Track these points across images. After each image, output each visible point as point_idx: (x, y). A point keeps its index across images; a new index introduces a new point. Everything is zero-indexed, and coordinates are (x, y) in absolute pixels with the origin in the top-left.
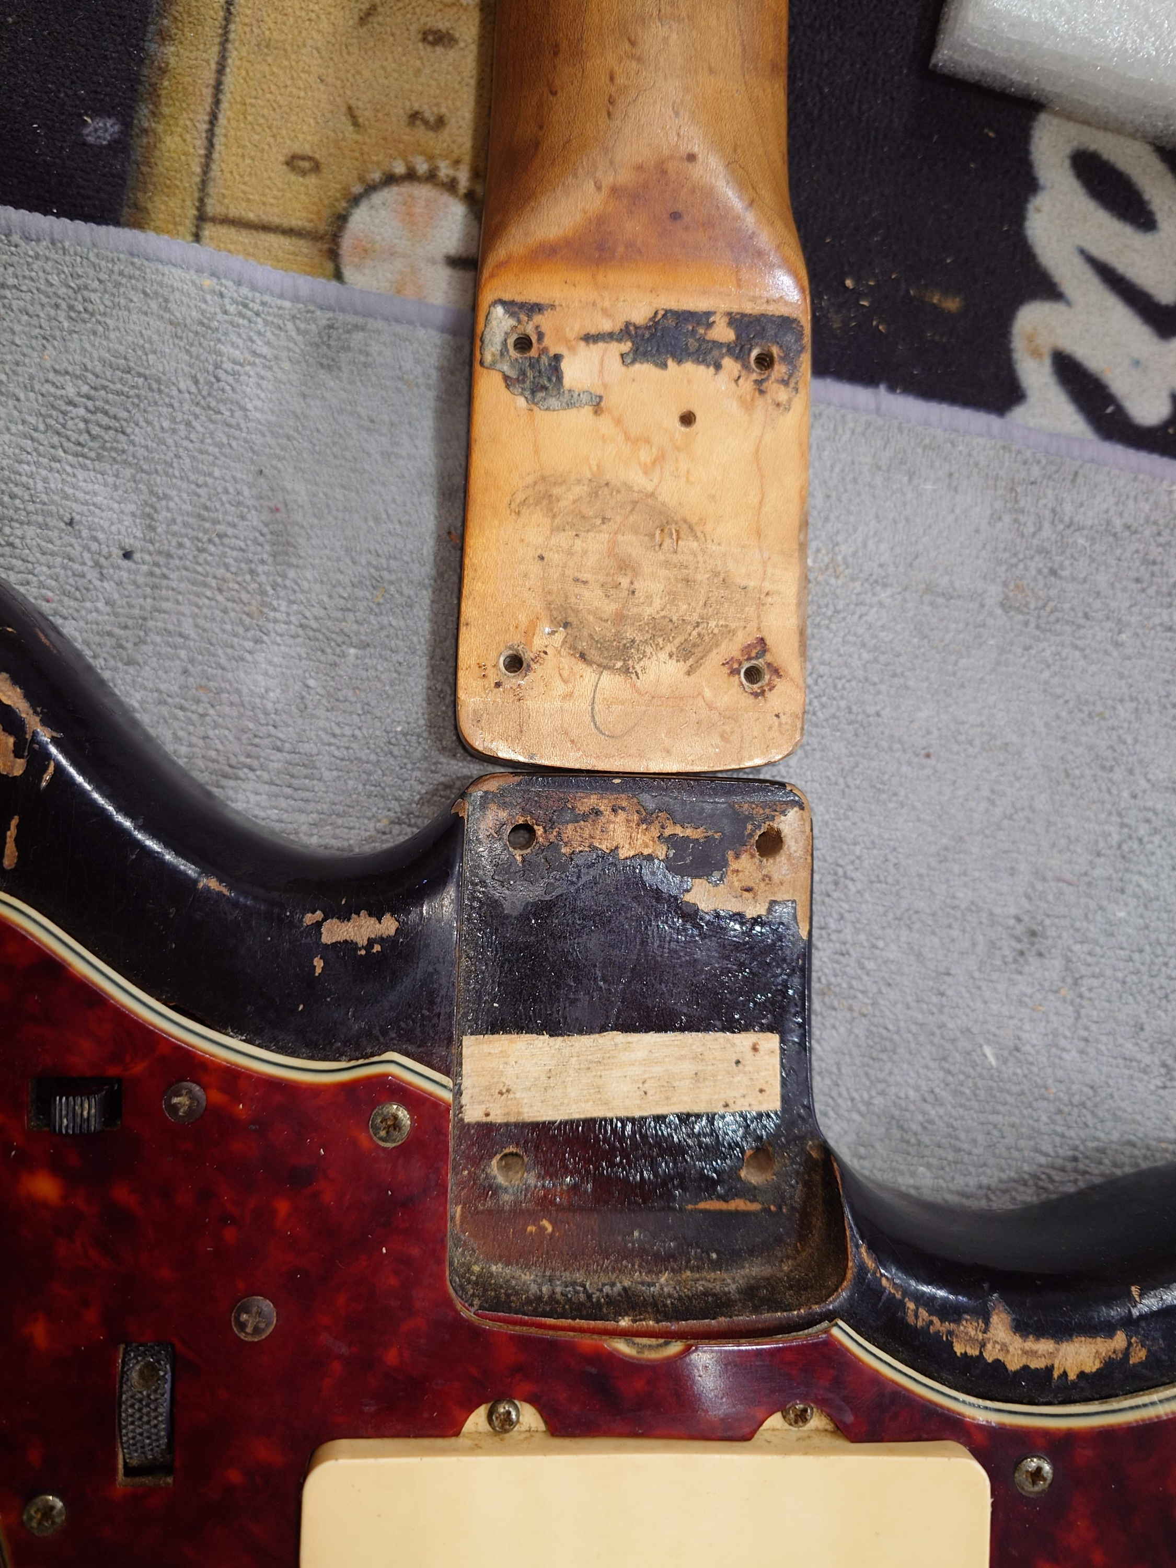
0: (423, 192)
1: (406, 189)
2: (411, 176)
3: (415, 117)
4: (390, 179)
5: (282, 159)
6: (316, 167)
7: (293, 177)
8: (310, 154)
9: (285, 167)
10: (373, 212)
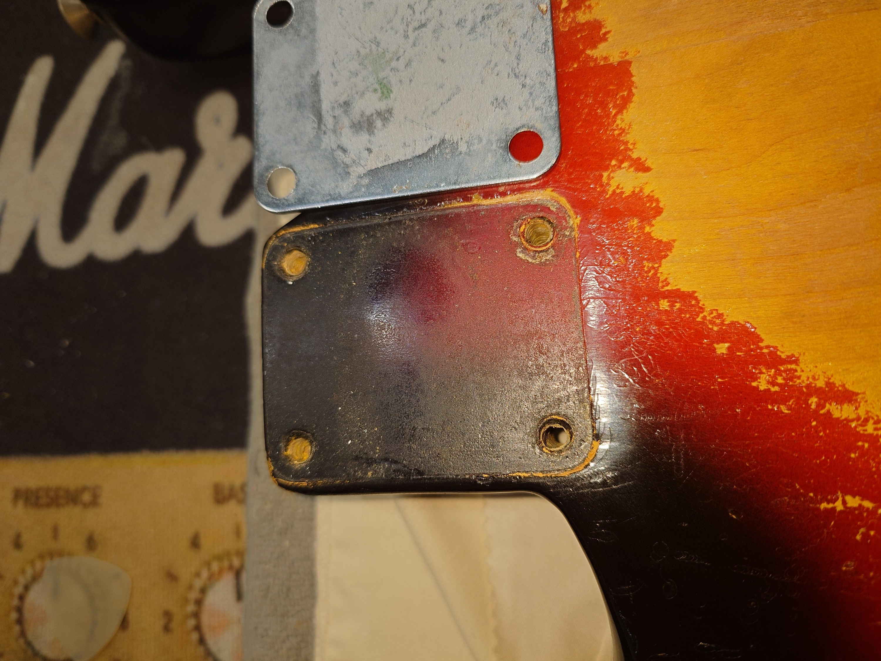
0: (206, 619)
1: (206, 630)
2: (198, 628)
3: (167, 629)
4: (202, 641)
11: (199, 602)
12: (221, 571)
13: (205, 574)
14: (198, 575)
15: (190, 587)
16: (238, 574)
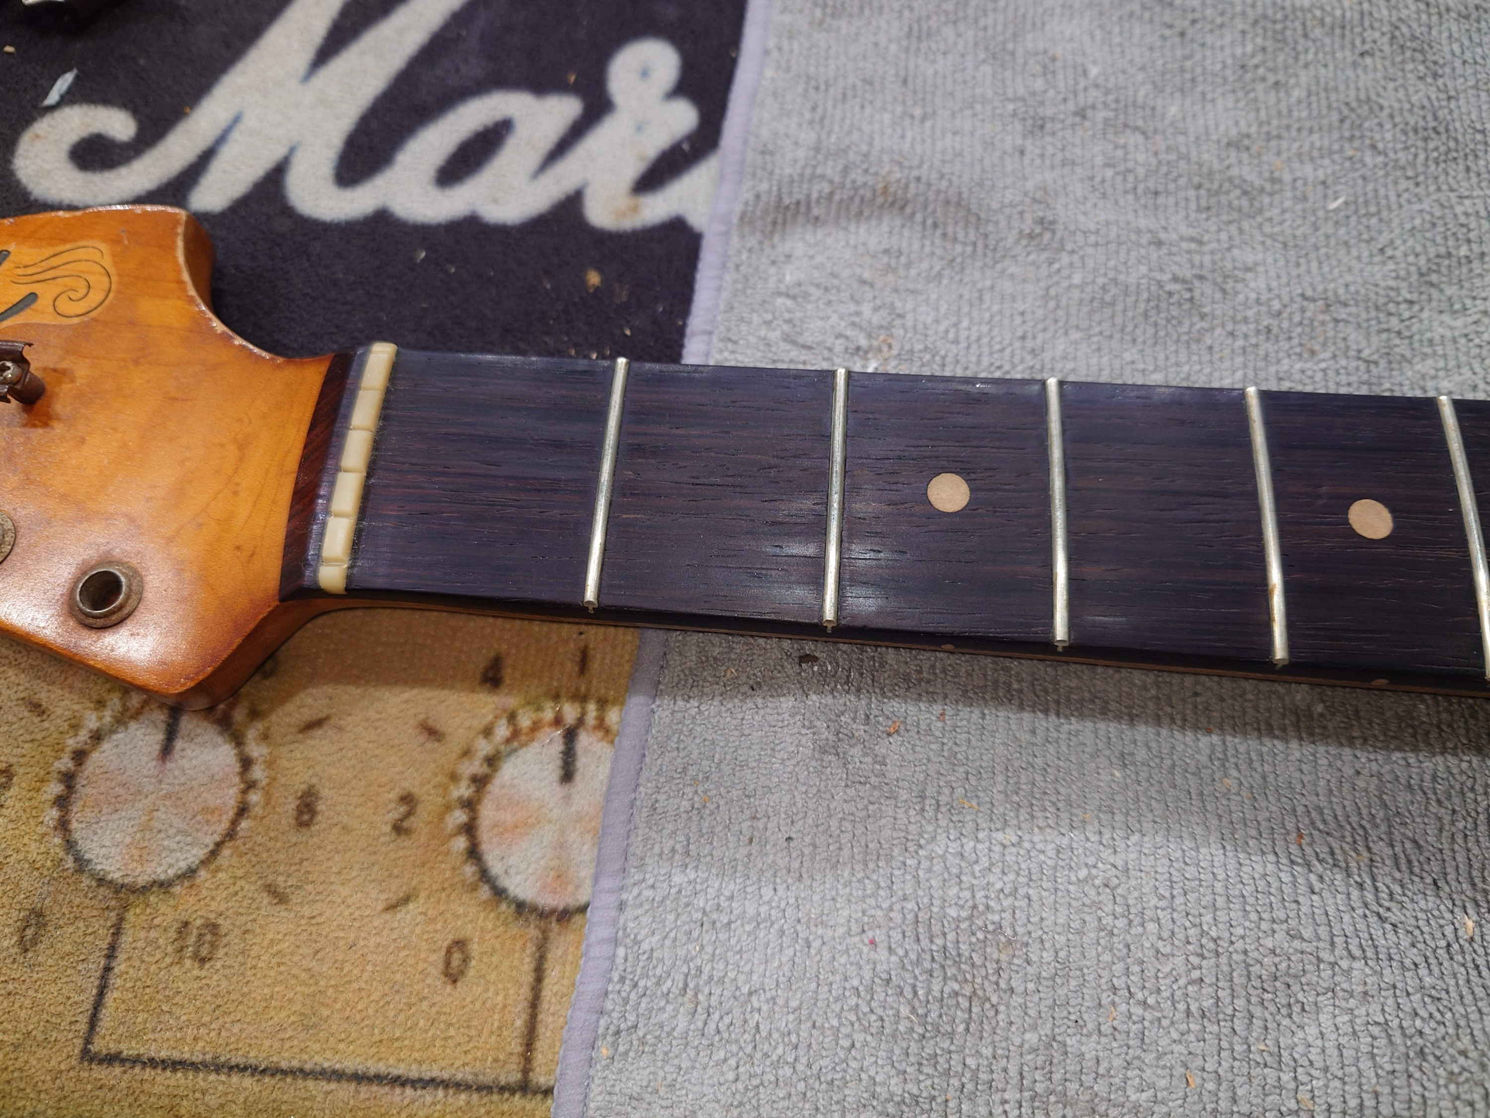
0: (487, 814)
1: (485, 835)
2: (470, 829)
3: (399, 829)
4: (474, 853)
5: (449, 988)
6: (460, 944)
7: (471, 973)
8: (443, 953)
9: (459, 984)
10: (512, 871)
11: (480, 782)
12: (536, 727)
13: (502, 731)
14: (487, 732)
15: (467, 753)
16: (570, 736)
